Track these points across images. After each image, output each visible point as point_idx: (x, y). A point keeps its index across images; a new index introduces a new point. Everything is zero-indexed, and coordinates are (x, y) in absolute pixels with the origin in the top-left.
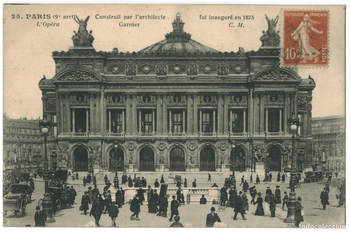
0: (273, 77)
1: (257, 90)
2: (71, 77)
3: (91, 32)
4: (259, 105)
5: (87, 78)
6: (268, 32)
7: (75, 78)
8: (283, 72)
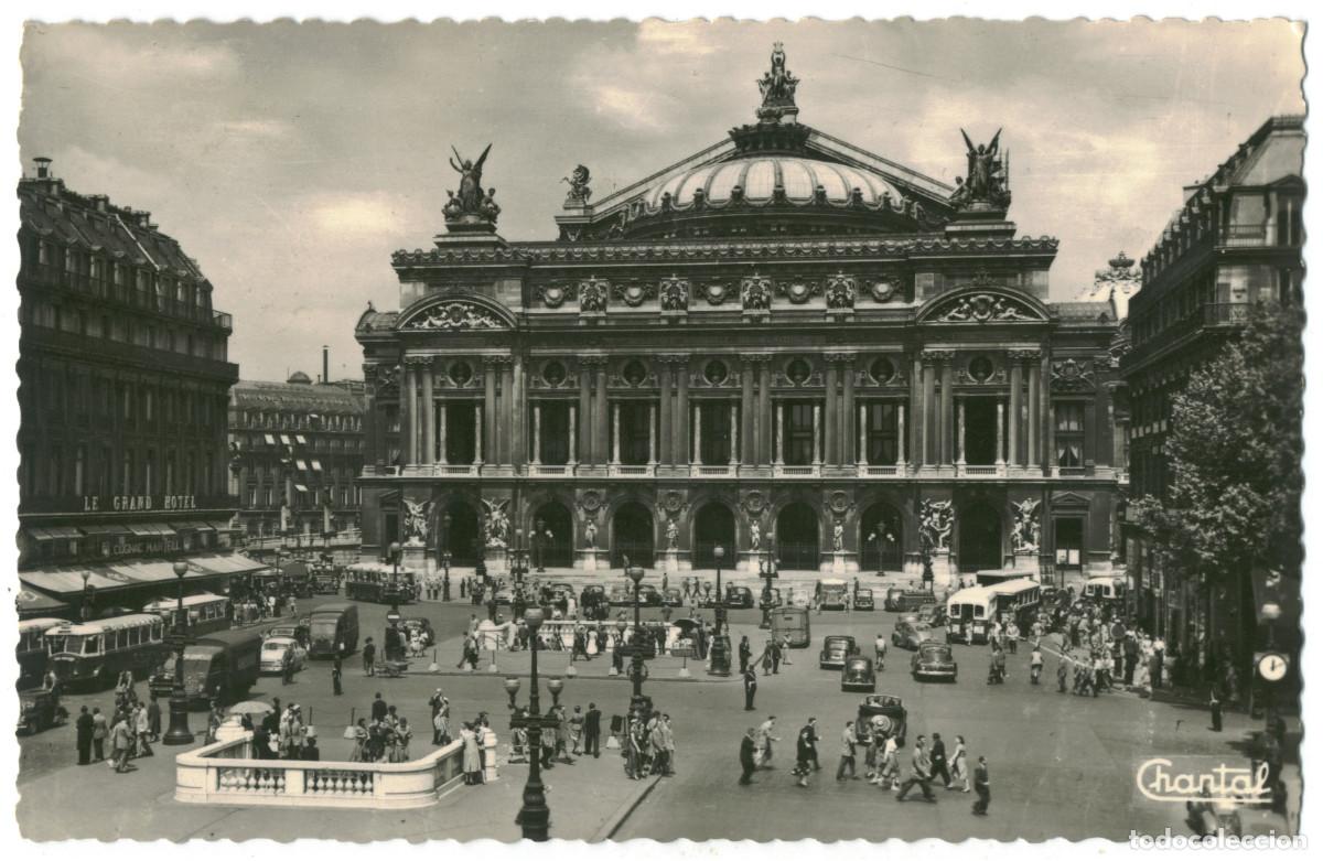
0: (975, 313)
1: (931, 348)
2: (439, 319)
3: (492, 191)
4: (938, 390)
5: (478, 321)
6: (970, 180)
7: (450, 321)
8: (1002, 300)
